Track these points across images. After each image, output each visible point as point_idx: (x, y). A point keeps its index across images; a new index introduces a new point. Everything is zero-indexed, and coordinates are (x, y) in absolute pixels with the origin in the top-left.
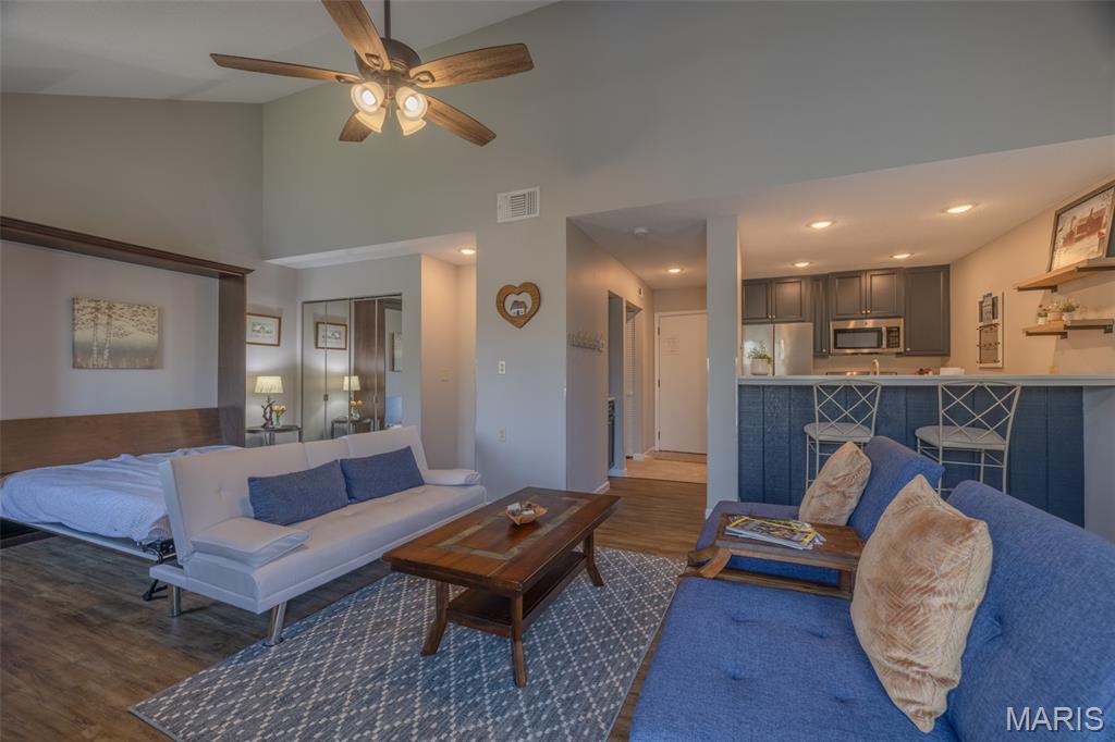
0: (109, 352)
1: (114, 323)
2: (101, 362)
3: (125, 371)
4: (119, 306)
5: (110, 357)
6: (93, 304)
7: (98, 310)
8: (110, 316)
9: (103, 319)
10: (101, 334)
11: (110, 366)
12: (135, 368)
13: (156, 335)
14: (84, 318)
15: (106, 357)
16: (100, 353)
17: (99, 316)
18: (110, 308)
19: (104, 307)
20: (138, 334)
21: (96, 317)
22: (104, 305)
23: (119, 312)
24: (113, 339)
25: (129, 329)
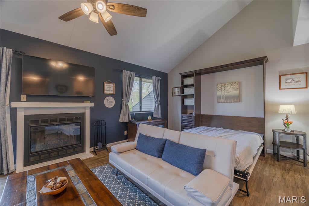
0: (225, 98)
1: (226, 89)
2: (223, 101)
3: (229, 103)
4: (227, 84)
5: (225, 99)
6: (221, 85)
7: (222, 86)
8: (225, 87)
9: (223, 88)
10: (223, 93)
11: (225, 102)
12: (232, 102)
13: (238, 91)
14: (219, 89)
15: (224, 99)
16: (223, 98)
17: (222, 88)
18: (225, 85)
19: (223, 85)
20: (232, 91)
21: (221, 88)
22: (223, 84)
23: (227, 86)
24: (226, 94)
25: (230, 90)
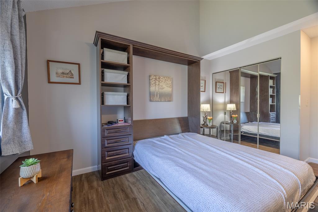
0: (159, 95)
1: (160, 84)
2: (157, 99)
3: (163, 103)
4: (162, 77)
6: (155, 77)
7: (156, 79)
8: (159, 82)
9: (157, 83)
10: (157, 89)
11: (160, 101)
12: (166, 101)
13: (171, 88)
14: (153, 83)
15: (158, 97)
18: (159, 79)
20: (166, 88)
22: (157, 77)
23: (161, 80)
24: (160, 90)
25: (164, 86)
